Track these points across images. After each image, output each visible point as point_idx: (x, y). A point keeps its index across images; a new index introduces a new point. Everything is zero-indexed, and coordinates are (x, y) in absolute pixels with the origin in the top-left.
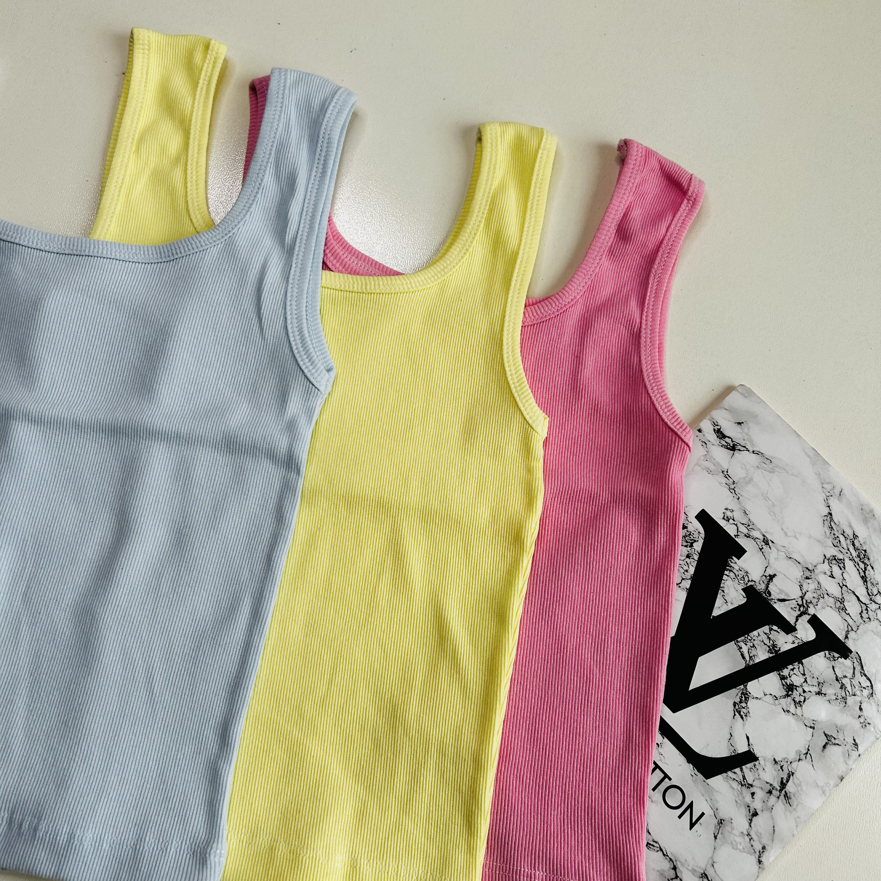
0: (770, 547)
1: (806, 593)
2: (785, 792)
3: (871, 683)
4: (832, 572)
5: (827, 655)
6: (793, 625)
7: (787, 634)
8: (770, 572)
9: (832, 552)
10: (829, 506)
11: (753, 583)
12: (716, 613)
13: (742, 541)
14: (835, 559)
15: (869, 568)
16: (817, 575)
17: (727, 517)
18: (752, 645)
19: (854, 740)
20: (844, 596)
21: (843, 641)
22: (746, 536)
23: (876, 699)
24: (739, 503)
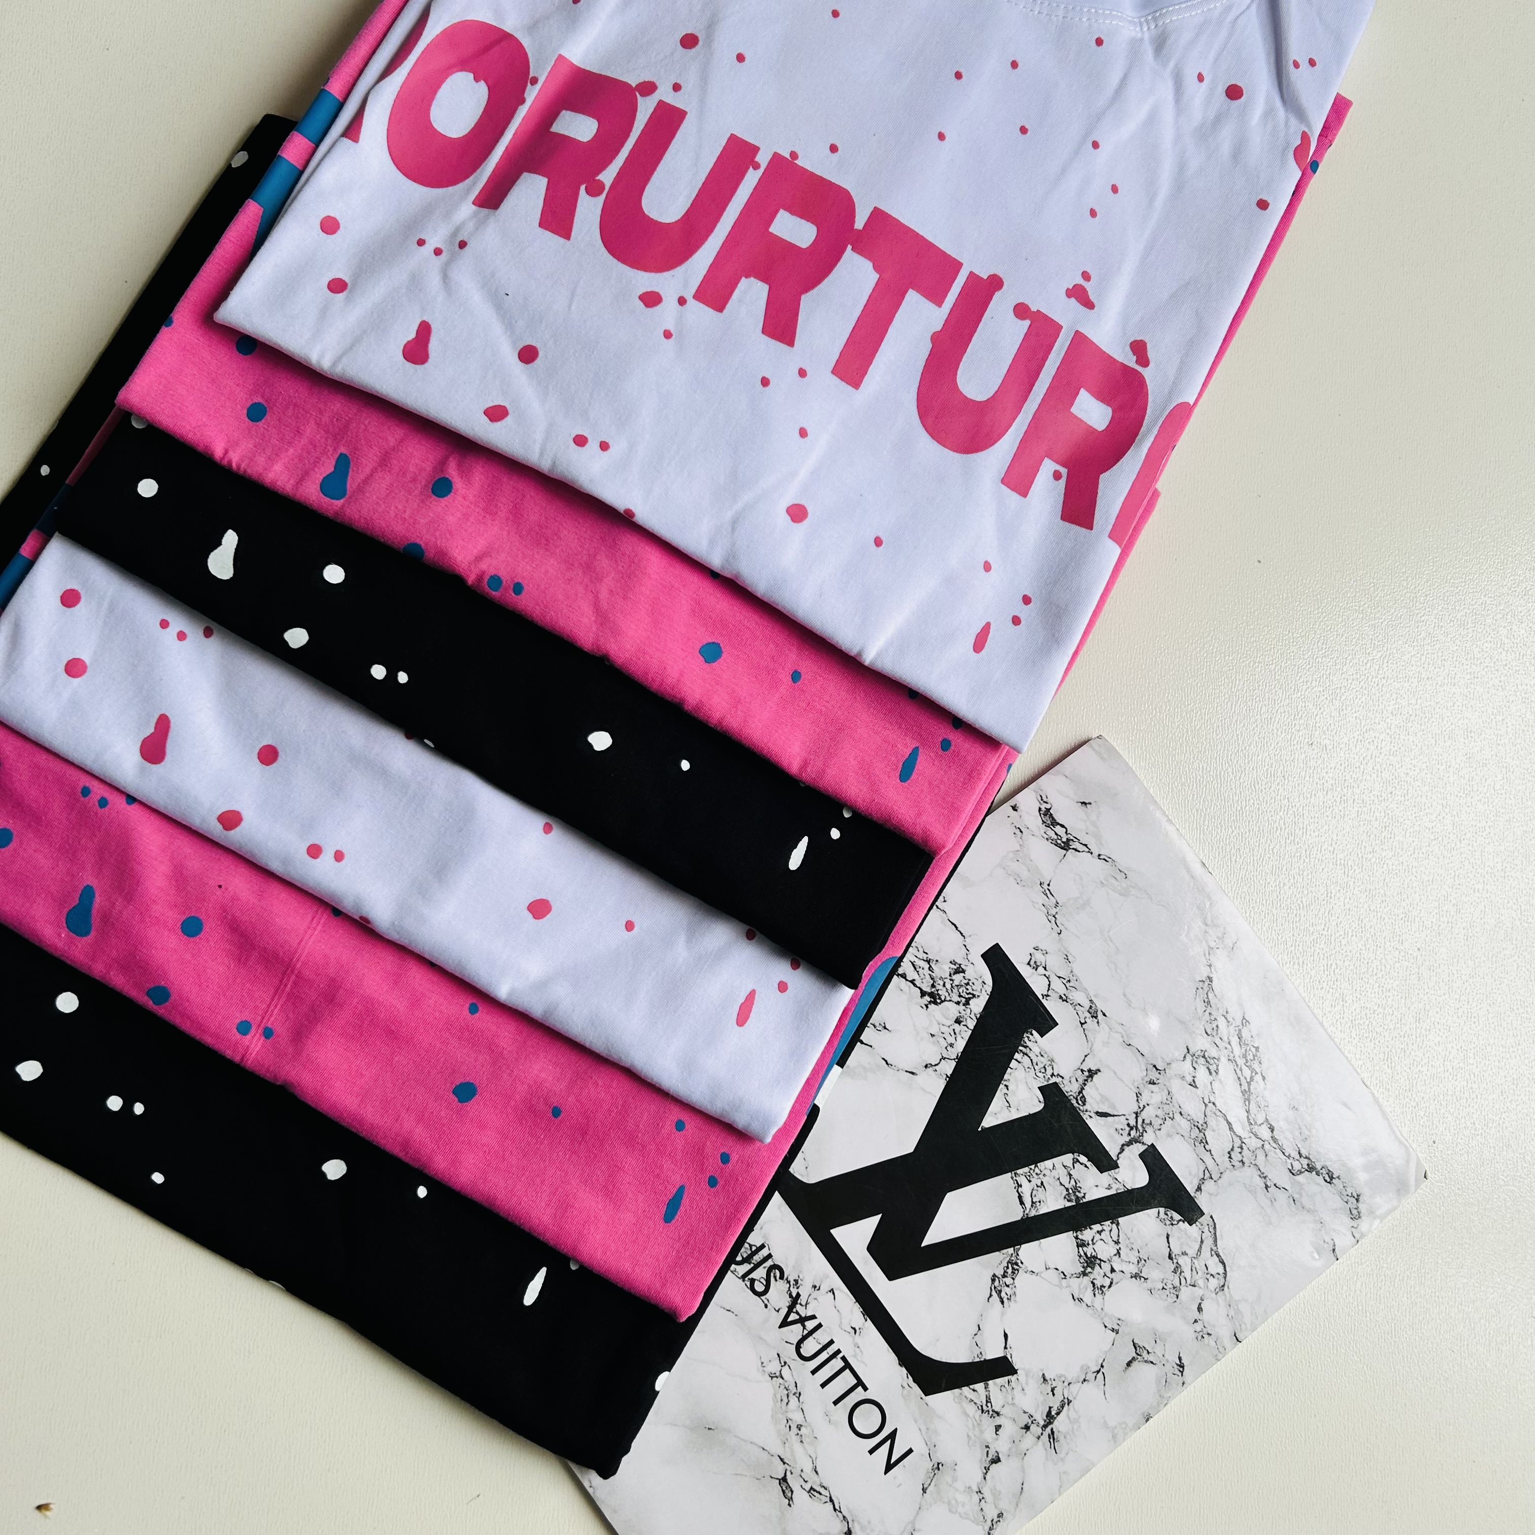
0: (1098, 1023)
1: (1144, 1107)
2: (1052, 1429)
3: (1225, 1270)
4: (1194, 1077)
5: (1162, 1215)
6: (1115, 1158)
7: (1101, 1173)
8: (1090, 1064)
9: (1201, 1043)
10: (1210, 966)
11: (1058, 1080)
12: (989, 1121)
13: (1052, 1006)
14: (1204, 1057)
15: (1258, 1078)
16: (1169, 1079)
17: (1035, 962)
18: (1039, 1184)
19: (1180, 1359)
20: (1208, 1119)
21: (1192, 1195)
22: (1061, 997)
23: (1228, 1295)
24: (1060, 941)
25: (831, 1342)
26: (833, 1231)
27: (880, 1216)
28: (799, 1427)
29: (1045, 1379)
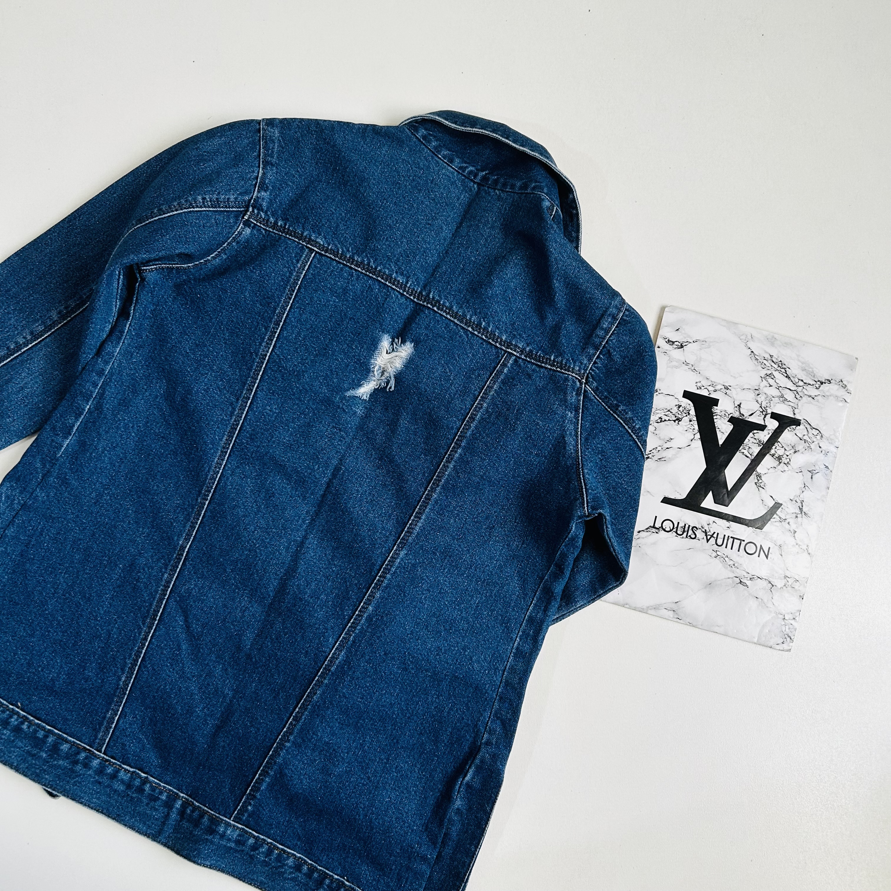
0: (730, 390)
1: (761, 403)
2: (804, 512)
3: (819, 431)
4: (769, 384)
5: (790, 430)
6: (764, 424)
7: (763, 431)
8: (737, 403)
9: (763, 372)
10: (749, 348)
11: (731, 415)
12: (721, 442)
13: (713, 396)
14: (767, 375)
15: (787, 369)
16: (762, 390)
17: (699, 387)
18: (748, 448)
19: (825, 465)
20: (782, 392)
21: (794, 417)
22: (714, 391)
23: (825, 438)
24: (701, 375)
25: (725, 535)
26: (701, 506)
27: (711, 492)
28: (734, 565)
29: (792, 500)
